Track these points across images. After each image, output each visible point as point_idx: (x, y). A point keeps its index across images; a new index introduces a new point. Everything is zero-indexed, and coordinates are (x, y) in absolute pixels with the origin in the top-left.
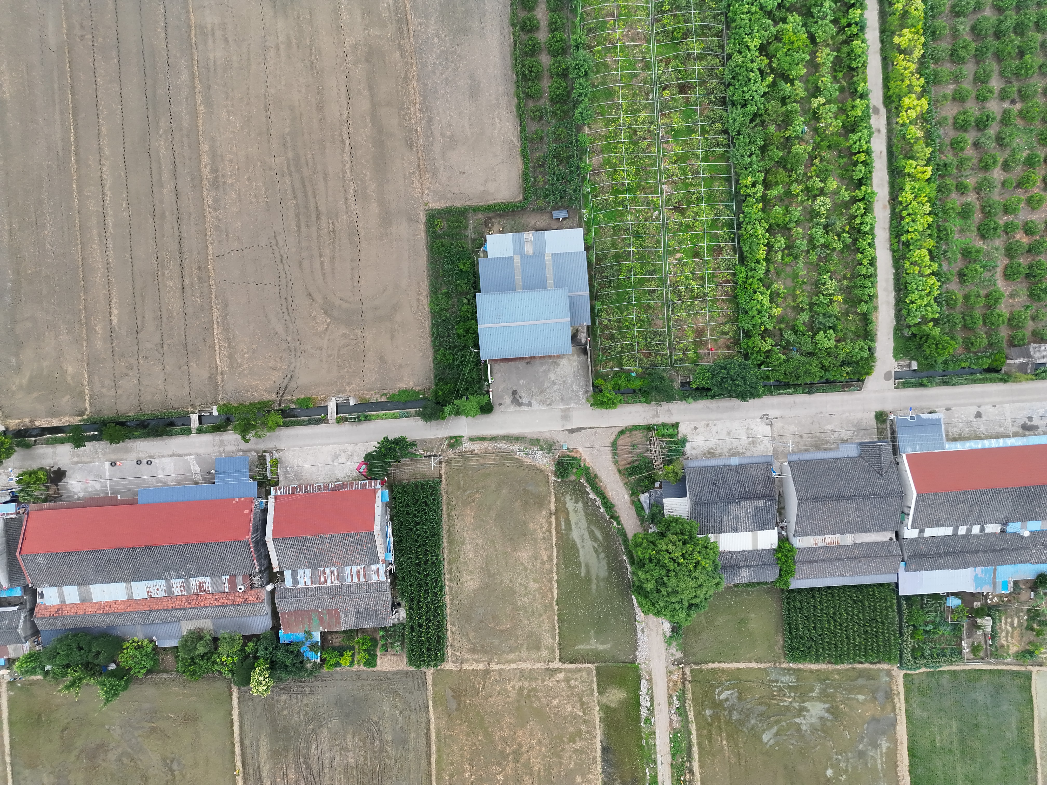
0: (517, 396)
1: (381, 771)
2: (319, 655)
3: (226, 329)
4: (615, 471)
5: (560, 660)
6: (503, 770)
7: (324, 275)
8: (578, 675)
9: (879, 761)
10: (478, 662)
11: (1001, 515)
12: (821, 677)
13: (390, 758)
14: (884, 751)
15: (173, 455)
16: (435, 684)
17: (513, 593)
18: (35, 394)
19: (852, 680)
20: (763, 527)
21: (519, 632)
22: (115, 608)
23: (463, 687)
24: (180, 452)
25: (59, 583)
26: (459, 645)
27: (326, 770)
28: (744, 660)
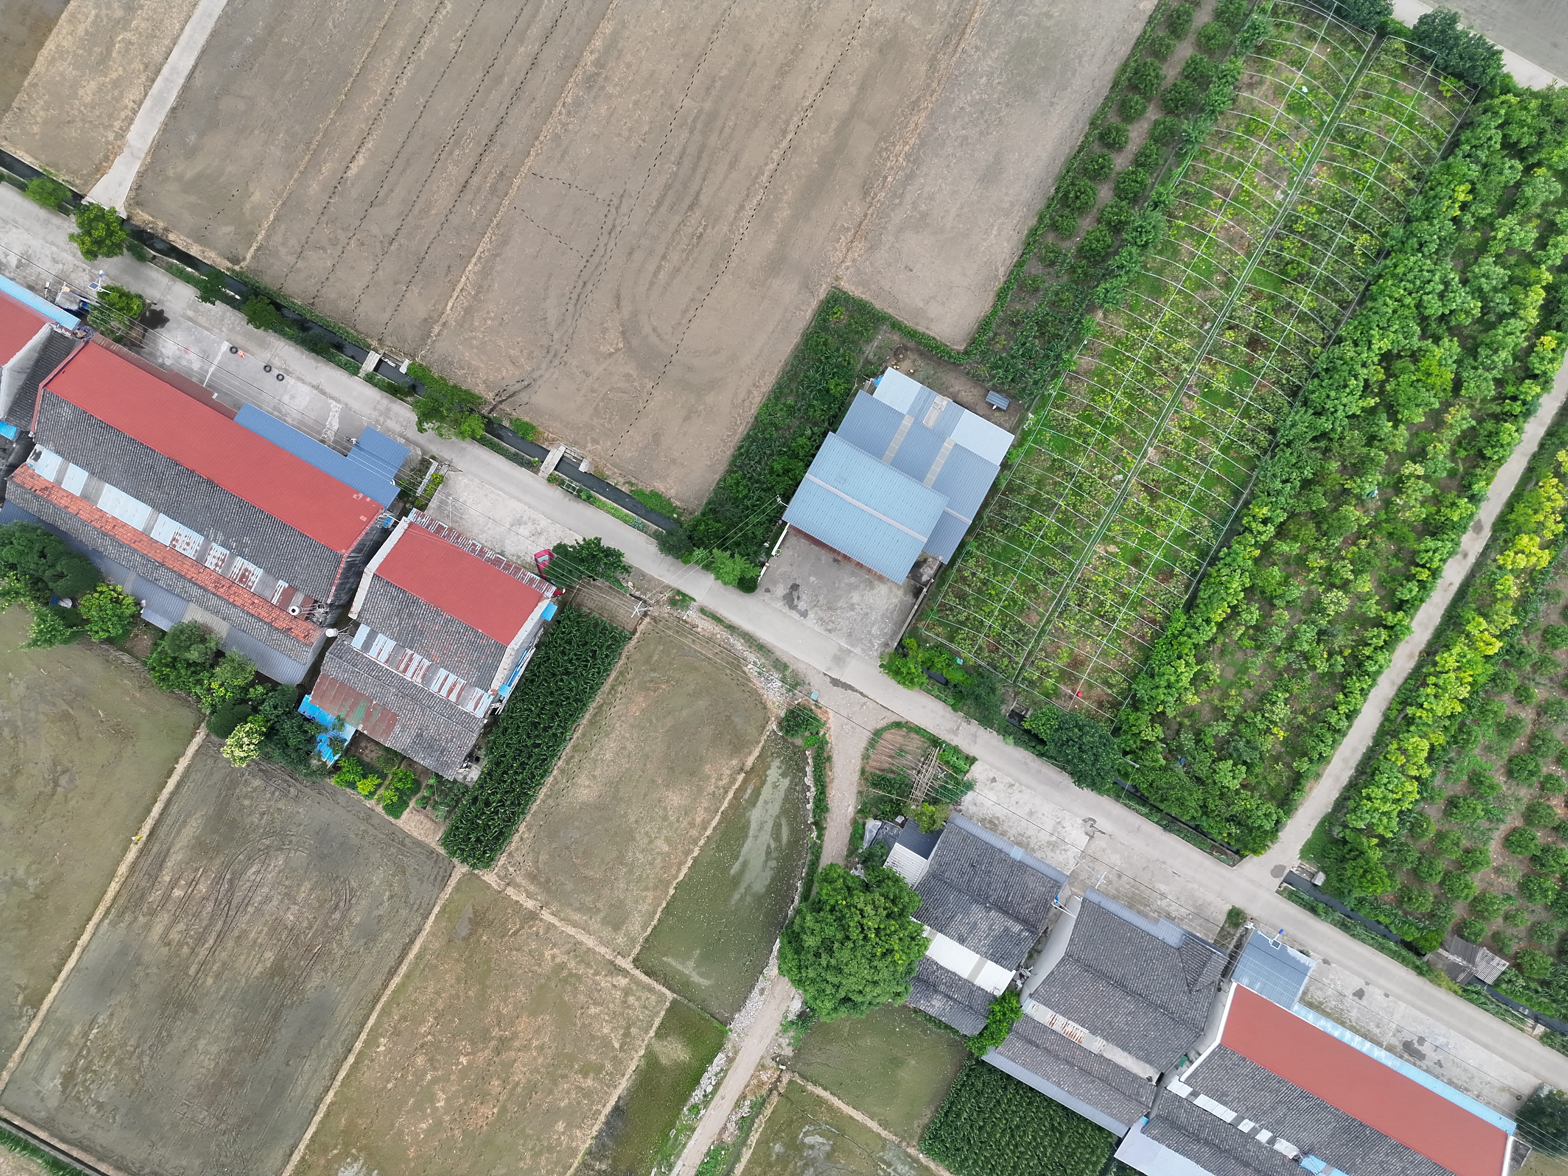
0: (795, 594)
1: (318, 955)
2: (336, 758)
3: (486, 272)
4: (858, 768)
5: (635, 961)
6: (473, 1053)
7: (652, 284)
8: (645, 995)
10: (530, 896)
11: (1307, 1138)
13: (340, 945)
15: (316, 388)
16: (457, 889)
17: (630, 837)
18: (192, 199)
20: (999, 959)
21: (606, 892)
22: (119, 533)
23: (490, 916)
24: (328, 390)
25: (69, 455)
26: (520, 859)
27: (250, 909)
28: (865, 1112)
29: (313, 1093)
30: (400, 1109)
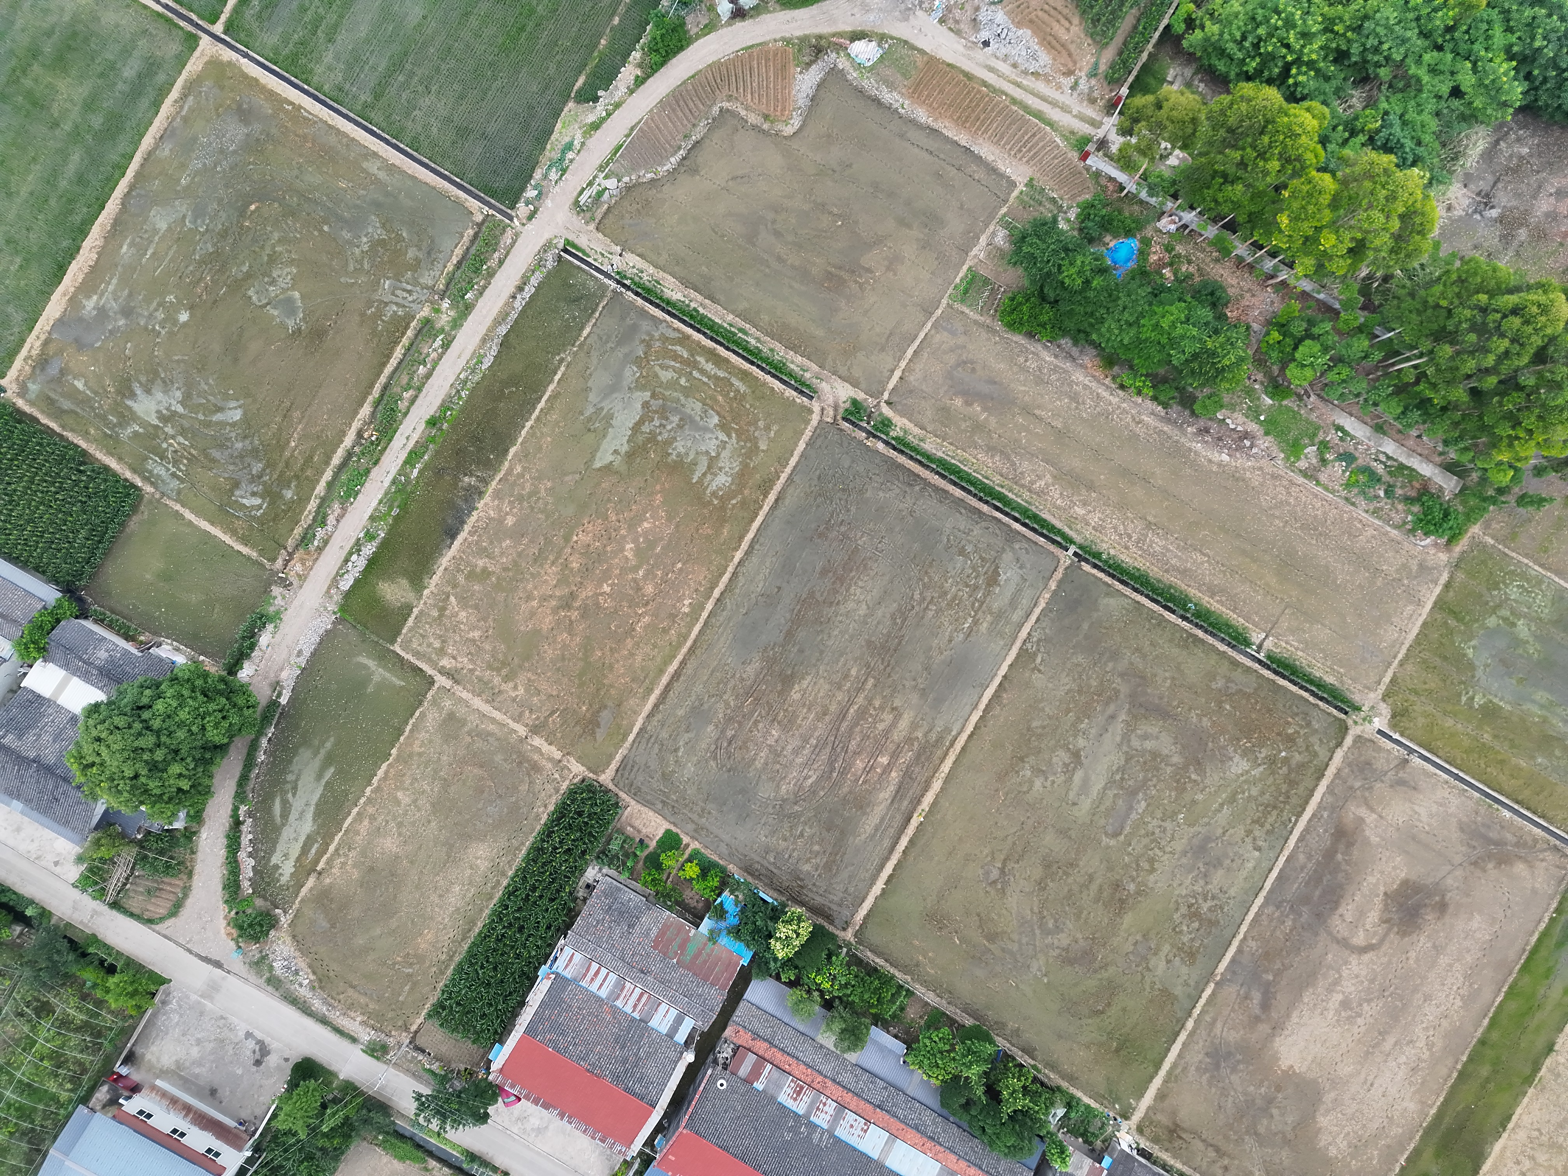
0: (258, 1056)
1: (748, 694)
2: (720, 900)
4: (195, 877)
5: (432, 683)
6: (597, 595)
8: (422, 649)
9: (111, 288)
10: (538, 750)
12: (112, 444)
13: (727, 704)
14: (95, 297)
16: (611, 757)
17: (435, 806)
19: (76, 413)
20: (36, 700)
21: (461, 752)
22: (917, 1138)
23: (578, 730)
26: (548, 786)
27: (814, 742)
28: (197, 528)
29: (755, 559)
30: (670, 541)
